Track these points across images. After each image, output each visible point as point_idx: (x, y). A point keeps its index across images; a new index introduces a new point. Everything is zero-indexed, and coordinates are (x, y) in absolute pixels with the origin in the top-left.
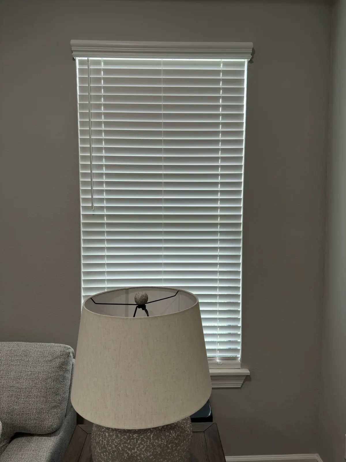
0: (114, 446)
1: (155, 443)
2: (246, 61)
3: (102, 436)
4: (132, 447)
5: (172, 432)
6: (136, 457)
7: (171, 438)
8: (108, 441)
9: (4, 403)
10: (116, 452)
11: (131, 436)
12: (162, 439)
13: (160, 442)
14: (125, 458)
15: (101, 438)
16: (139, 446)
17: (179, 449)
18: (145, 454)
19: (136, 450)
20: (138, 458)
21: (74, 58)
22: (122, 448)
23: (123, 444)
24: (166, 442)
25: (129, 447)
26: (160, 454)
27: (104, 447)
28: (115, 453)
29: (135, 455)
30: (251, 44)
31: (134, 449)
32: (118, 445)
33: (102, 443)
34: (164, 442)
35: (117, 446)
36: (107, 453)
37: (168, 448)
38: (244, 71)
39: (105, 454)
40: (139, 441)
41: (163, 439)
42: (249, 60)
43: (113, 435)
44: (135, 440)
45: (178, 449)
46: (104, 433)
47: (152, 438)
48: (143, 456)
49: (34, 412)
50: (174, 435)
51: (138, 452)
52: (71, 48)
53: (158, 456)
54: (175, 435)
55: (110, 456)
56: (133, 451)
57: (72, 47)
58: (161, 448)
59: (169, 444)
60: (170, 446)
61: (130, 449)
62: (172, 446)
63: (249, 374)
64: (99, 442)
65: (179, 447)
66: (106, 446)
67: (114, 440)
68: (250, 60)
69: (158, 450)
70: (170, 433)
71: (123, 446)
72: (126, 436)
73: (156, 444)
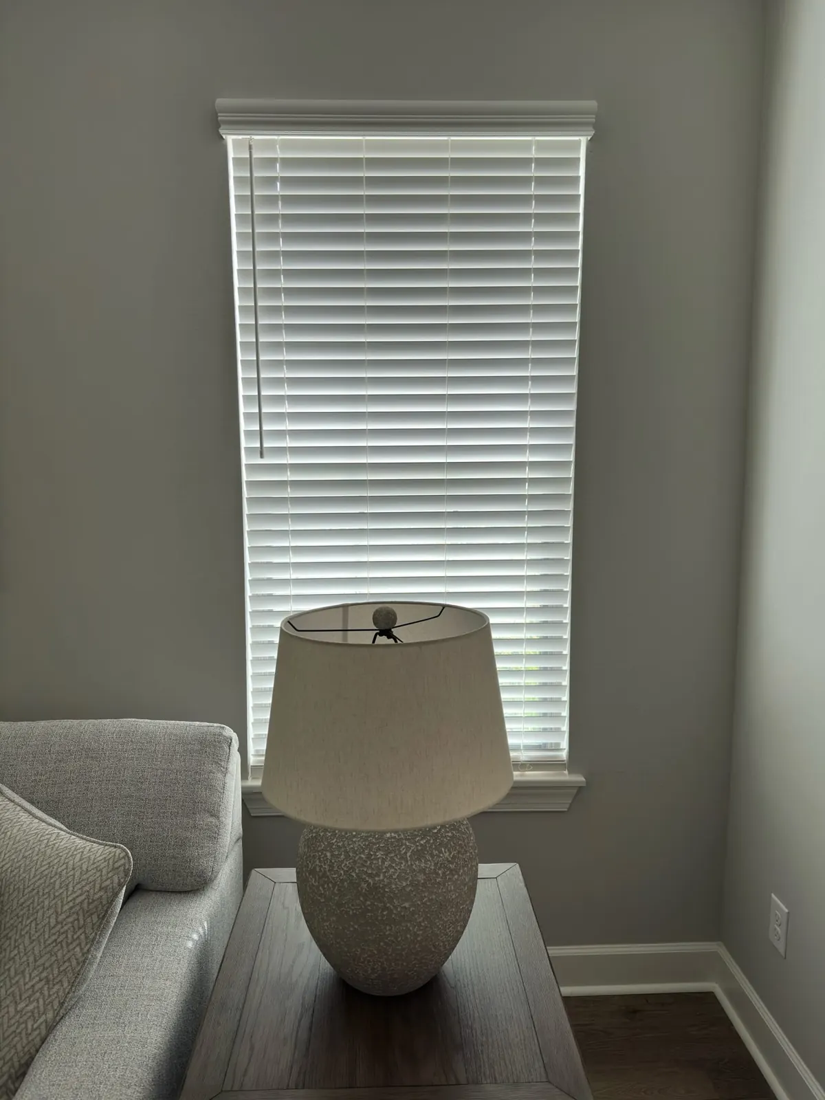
0: (342, 872)
1: (414, 867)
2: (583, 141)
3: (319, 859)
4: (374, 872)
5: (443, 849)
6: (383, 888)
7: (443, 860)
8: (331, 866)
9: (115, 827)
10: (346, 881)
11: (372, 855)
12: (426, 861)
13: (423, 865)
14: (364, 891)
15: (318, 861)
16: (387, 871)
17: (457, 880)
18: (398, 883)
19: (381, 877)
20: (387, 890)
21: (224, 137)
22: (357, 874)
23: (358, 867)
24: (433, 864)
25: (370, 872)
26: (424, 885)
27: (324, 875)
28: (345, 883)
29: (381, 886)
30: (592, 104)
31: (379, 876)
32: (350, 869)
33: (320, 869)
34: (431, 865)
35: (347, 871)
36: (330, 885)
37: (438, 874)
38: (578, 159)
39: (326, 886)
40: (386, 863)
41: (429, 860)
42: (589, 138)
43: (341, 854)
44: (380, 861)
45: (454, 879)
46: (322, 853)
47: (409, 858)
48: (394, 886)
49: (173, 843)
50: (447, 854)
51: (385, 880)
52: (217, 117)
53: (421, 888)
54: (449, 855)
55: (337, 888)
56: (377, 879)
57: (219, 114)
58: (425, 874)
59: (439, 869)
60: (440, 872)
61: (370, 876)
62: (444, 873)
63: (585, 785)
64: (315, 868)
65: (456, 876)
66: (328, 873)
67: (342, 862)
68: (591, 139)
69: (421, 878)
70: (441, 852)
71: (359, 870)
72: (364, 854)
73: (416, 869)
